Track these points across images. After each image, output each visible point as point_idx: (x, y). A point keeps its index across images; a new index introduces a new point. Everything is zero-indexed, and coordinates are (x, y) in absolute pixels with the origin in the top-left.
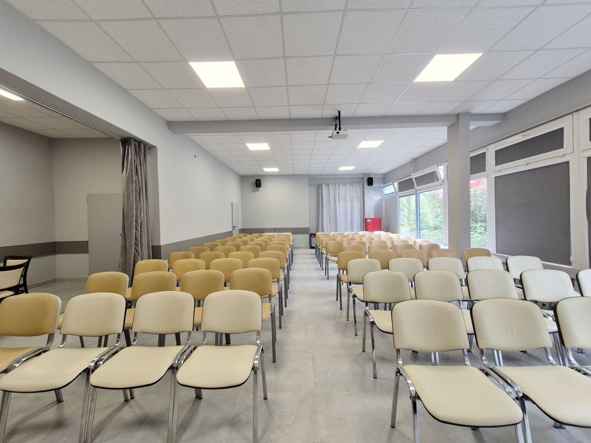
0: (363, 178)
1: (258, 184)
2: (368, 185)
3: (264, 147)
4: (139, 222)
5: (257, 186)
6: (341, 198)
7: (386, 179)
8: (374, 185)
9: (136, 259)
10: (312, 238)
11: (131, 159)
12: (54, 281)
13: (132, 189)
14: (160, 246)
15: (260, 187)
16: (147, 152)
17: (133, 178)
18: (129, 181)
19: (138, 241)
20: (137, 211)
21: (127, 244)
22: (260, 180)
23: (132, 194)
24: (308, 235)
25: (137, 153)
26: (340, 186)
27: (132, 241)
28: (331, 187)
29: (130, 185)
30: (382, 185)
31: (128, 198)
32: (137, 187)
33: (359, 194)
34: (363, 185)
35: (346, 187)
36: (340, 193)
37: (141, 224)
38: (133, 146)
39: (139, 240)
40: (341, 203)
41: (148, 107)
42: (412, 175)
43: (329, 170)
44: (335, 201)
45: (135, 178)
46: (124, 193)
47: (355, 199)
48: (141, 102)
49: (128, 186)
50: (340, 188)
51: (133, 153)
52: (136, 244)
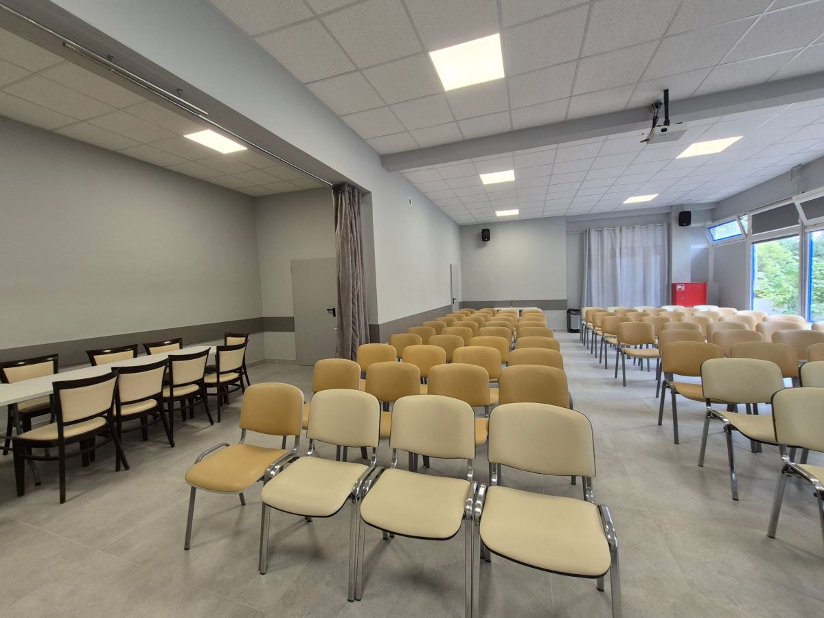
0: (668, 214)
1: (485, 236)
2: (681, 224)
3: (508, 176)
4: (356, 294)
5: (484, 240)
6: (624, 251)
7: (718, 211)
8: (692, 225)
9: (354, 342)
10: (572, 316)
11: (346, 212)
12: (264, 362)
13: (348, 249)
14: (378, 325)
15: (489, 240)
16: (361, 201)
17: (348, 236)
18: (344, 240)
19: (355, 319)
20: (353, 280)
21: (344, 323)
22: (488, 230)
23: (348, 257)
24: (566, 311)
25: (351, 203)
26: (623, 231)
27: (349, 318)
28: (606, 233)
29: (345, 246)
30: (709, 223)
31: (344, 263)
32: (353, 247)
33: (659, 242)
34: (669, 226)
35: (634, 231)
36: (624, 242)
37: (358, 295)
38: (347, 193)
39: (357, 317)
40: (625, 260)
41: (361, 138)
42: (793, 198)
43: (606, 205)
44: (613, 256)
45: (350, 235)
46: (339, 257)
47: (652, 251)
48: (354, 131)
49: (343, 247)
50: (624, 234)
51: (348, 202)
52: (354, 323)
